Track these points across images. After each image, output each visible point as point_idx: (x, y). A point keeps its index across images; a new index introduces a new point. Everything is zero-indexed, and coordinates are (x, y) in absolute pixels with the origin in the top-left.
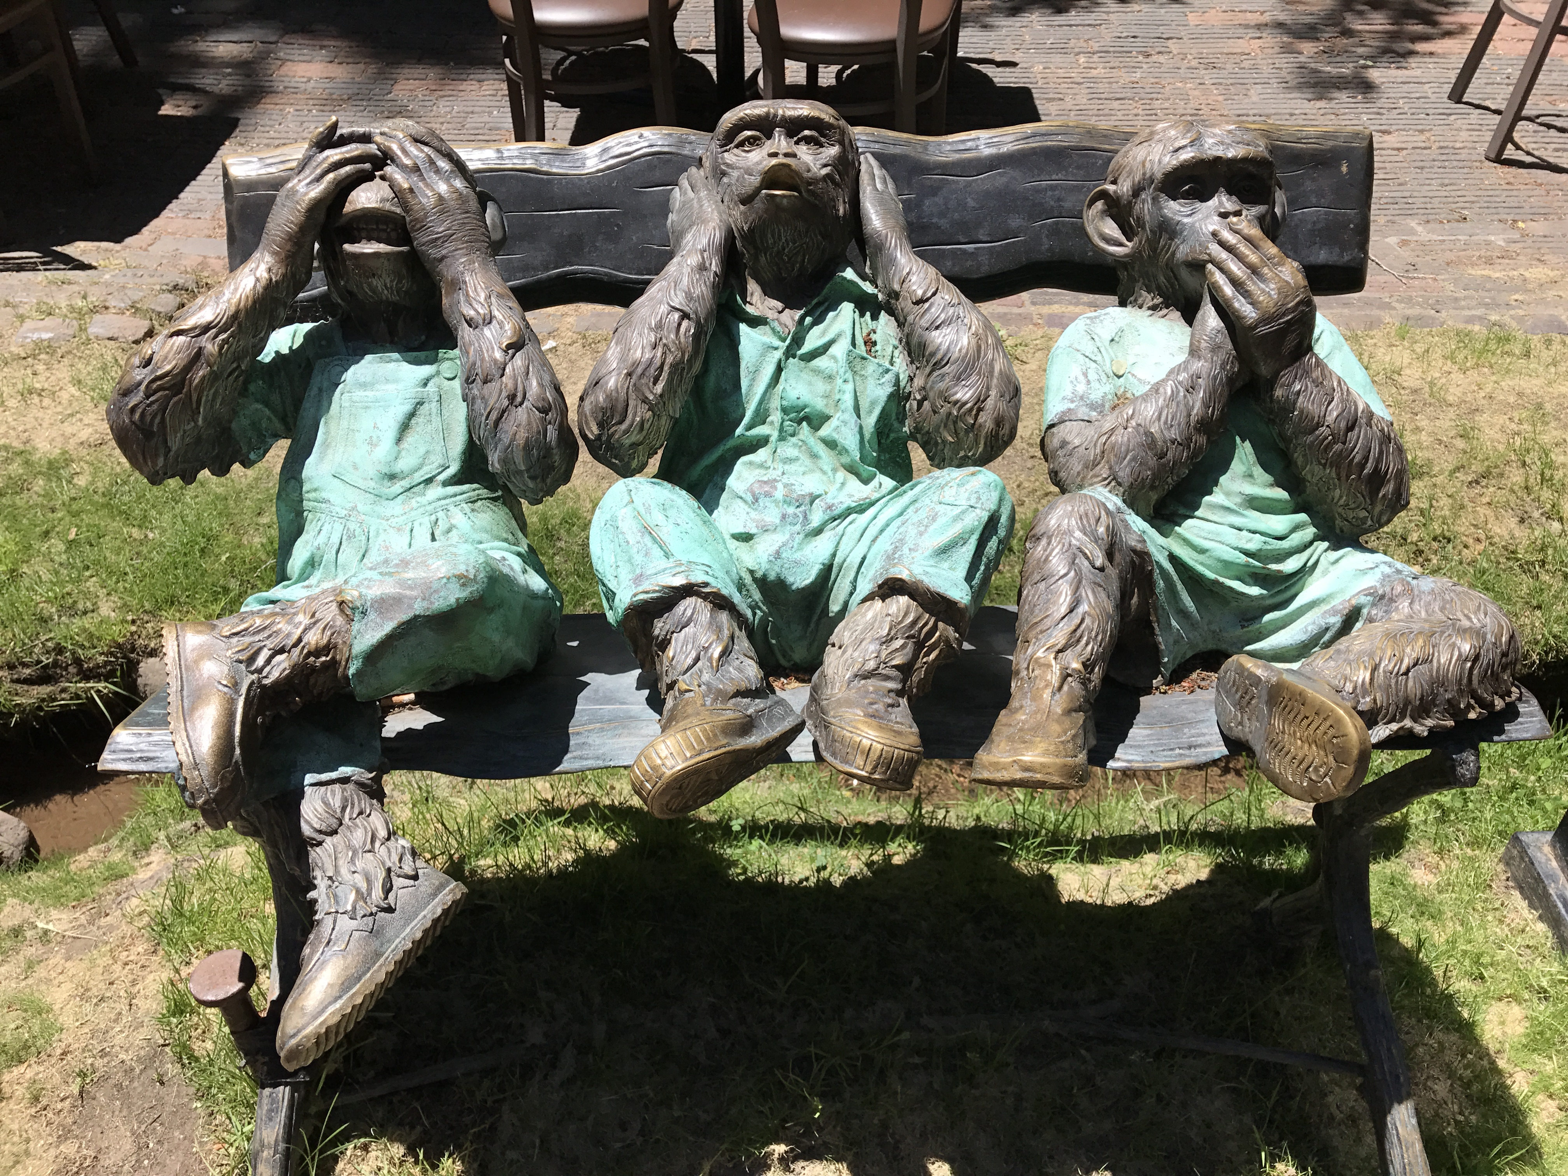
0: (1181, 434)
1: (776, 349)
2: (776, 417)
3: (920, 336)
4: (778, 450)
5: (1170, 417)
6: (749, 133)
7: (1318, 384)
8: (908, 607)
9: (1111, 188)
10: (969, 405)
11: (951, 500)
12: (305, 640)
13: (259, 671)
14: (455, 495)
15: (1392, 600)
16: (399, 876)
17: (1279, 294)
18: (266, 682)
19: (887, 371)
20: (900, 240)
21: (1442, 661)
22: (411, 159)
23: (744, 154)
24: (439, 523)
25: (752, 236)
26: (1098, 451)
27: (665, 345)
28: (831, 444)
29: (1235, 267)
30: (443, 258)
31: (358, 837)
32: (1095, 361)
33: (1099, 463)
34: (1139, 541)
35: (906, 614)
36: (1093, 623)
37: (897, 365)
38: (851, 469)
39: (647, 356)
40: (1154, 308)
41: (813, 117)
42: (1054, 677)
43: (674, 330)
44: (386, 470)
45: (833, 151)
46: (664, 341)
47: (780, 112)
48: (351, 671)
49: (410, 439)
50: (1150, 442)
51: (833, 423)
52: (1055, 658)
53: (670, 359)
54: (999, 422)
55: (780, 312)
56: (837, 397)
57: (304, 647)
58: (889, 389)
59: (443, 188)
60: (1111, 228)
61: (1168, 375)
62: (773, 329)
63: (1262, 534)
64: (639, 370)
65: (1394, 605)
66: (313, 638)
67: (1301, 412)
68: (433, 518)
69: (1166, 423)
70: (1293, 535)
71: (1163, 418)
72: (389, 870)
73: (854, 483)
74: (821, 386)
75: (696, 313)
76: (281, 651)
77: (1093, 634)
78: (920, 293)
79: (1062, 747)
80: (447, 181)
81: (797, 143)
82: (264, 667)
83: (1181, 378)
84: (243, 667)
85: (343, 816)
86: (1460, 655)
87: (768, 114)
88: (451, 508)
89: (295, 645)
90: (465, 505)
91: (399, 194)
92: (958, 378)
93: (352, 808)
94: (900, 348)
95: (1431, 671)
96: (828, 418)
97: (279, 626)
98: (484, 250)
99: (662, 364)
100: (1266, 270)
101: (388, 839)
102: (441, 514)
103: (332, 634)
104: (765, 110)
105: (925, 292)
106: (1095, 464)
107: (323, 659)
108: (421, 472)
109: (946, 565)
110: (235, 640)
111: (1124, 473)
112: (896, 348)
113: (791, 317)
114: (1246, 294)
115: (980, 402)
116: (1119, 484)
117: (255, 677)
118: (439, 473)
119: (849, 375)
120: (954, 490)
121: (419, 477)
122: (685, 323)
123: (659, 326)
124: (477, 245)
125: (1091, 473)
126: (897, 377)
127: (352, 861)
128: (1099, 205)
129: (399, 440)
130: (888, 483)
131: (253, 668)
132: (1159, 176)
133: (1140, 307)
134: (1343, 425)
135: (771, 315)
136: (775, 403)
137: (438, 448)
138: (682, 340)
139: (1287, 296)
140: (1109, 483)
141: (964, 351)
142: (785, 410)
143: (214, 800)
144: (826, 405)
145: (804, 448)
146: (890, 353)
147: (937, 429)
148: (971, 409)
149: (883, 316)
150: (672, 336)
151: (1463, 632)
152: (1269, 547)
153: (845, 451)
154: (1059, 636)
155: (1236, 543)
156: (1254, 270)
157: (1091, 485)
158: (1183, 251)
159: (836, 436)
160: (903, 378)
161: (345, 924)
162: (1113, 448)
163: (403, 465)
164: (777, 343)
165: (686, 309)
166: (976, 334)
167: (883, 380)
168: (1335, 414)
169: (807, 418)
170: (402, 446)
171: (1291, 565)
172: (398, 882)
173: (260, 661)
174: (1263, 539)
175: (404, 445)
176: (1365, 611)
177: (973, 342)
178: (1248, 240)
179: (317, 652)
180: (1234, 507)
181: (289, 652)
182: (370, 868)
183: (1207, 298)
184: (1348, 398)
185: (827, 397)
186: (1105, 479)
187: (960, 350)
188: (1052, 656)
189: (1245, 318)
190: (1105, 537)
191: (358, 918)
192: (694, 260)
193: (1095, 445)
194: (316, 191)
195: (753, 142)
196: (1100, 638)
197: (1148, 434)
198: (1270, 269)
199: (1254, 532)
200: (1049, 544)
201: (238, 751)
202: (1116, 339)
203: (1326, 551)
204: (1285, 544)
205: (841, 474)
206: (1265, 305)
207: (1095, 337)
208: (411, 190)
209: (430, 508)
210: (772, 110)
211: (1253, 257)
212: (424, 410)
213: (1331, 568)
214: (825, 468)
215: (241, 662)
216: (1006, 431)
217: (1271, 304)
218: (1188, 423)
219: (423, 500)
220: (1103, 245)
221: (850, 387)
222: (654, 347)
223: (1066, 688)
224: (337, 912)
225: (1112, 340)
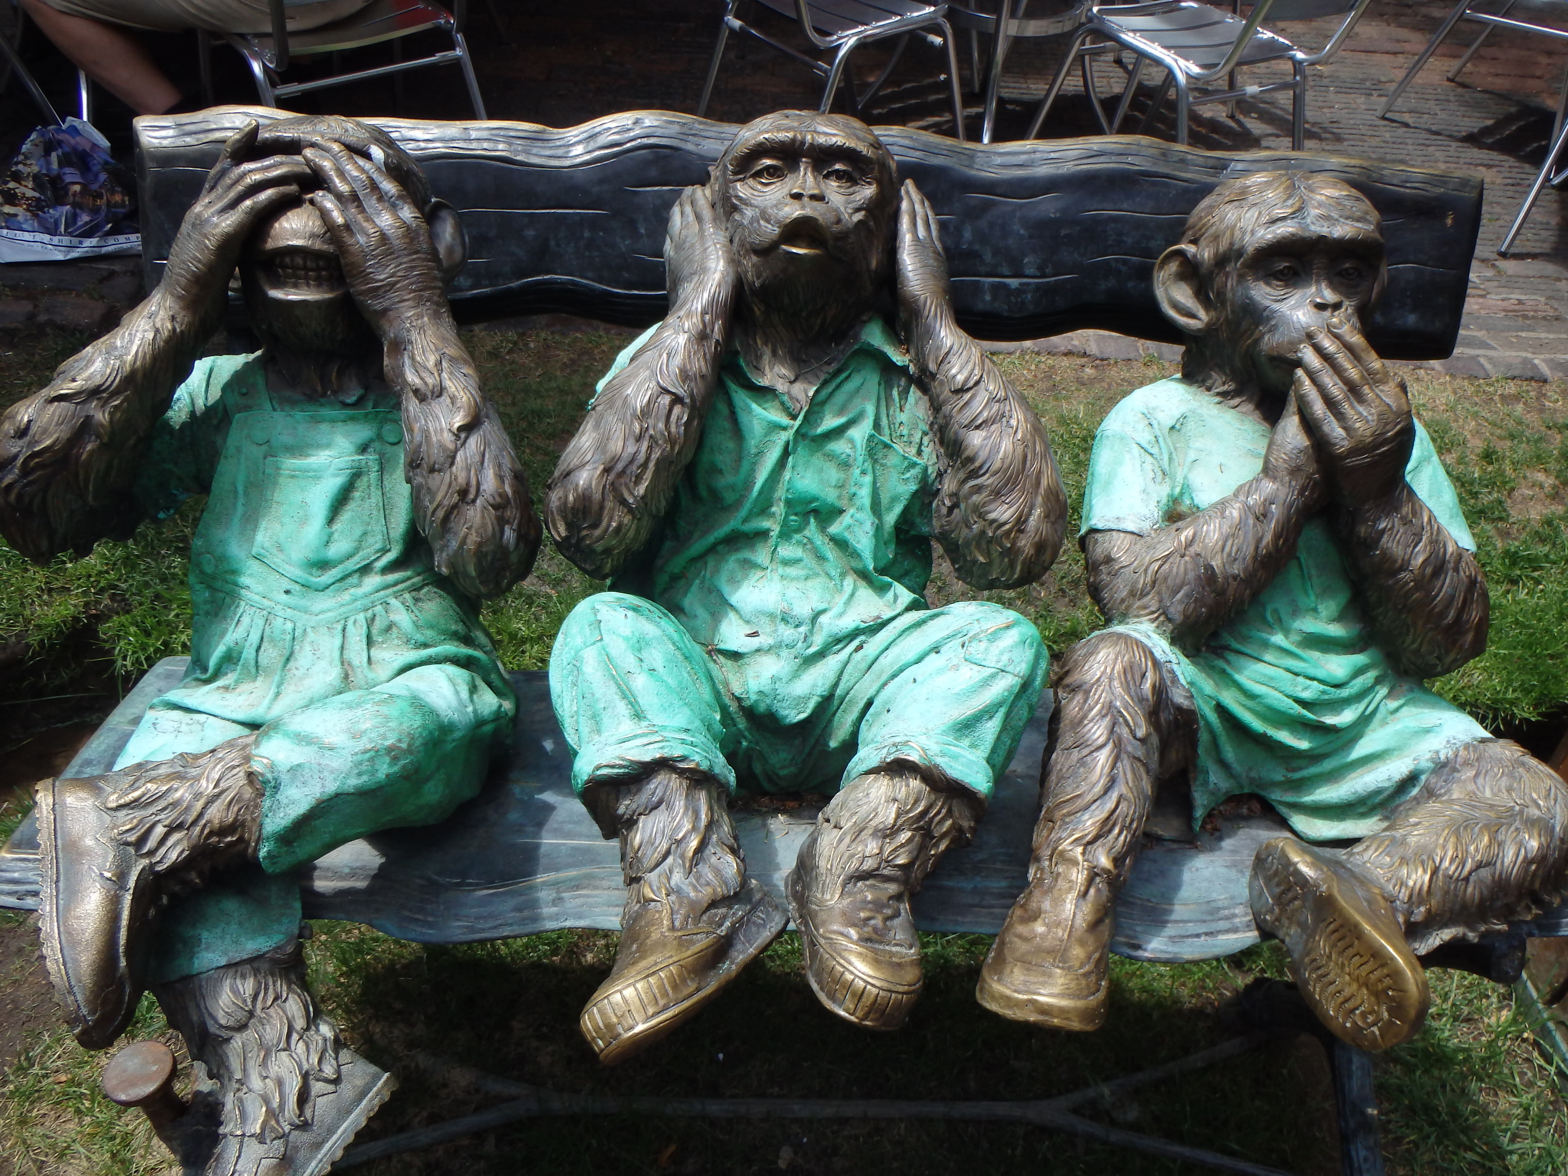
0: (1245, 569)
1: (785, 429)
2: (779, 509)
3: (956, 433)
4: (779, 549)
5: (1234, 549)
6: (768, 162)
7: (1406, 522)
8: (920, 792)
9: (1191, 249)
10: (1007, 527)
11: (979, 657)
12: (206, 817)
13: (151, 853)
14: (395, 584)
15: (1455, 770)
16: (318, 1080)
17: (1379, 420)
18: (159, 868)
19: (913, 465)
20: (941, 307)
21: (1506, 864)
22: (349, 183)
23: (759, 187)
24: (378, 619)
25: (766, 293)
26: (1148, 579)
27: (651, 437)
28: (841, 544)
29: (1330, 381)
30: (385, 311)
31: (274, 1030)
32: (1151, 454)
33: (1148, 593)
34: (1187, 698)
35: (916, 801)
36: (1129, 808)
37: (925, 455)
38: (863, 575)
39: (631, 449)
40: (1224, 395)
41: (848, 148)
42: (1079, 876)
43: (663, 419)
44: (312, 556)
45: (868, 191)
46: (651, 432)
47: (809, 137)
48: (262, 853)
49: (346, 516)
50: (1209, 576)
51: (846, 519)
52: (1083, 854)
53: (656, 455)
54: (1040, 547)
55: (791, 382)
56: (853, 490)
57: (205, 826)
58: (913, 487)
59: (385, 220)
60: (1183, 294)
61: (1236, 495)
62: (783, 403)
63: (1321, 681)
64: (620, 466)
65: (1456, 775)
66: (216, 814)
67: (1384, 553)
68: (369, 614)
69: (1229, 555)
70: (1354, 682)
71: (1227, 550)
72: (305, 1076)
73: (865, 593)
74: (833, 474)
75: (692, 396)
76: (180, 827)
77: (1128, 820)
78: (960, 378)
79: (1084, 982)
80: (393, 207)
81: (826, 177)
82: (157, 849)
83: (1251, 501)
84: (131, 850)
85: (254, 1006)
86: (1526, 857)
87: (794, 140)
88: (393, 601)
89: (194, 823)
90: (407, 596)
91: (331, 231)
92: (997, 494)
93: (266, 994)
94: (931, 435)
95: (1493, 876)
96: (841, 512)
97: (178, 795)
98: (436, 298)
99: (648, 459)
100: (1366, 389)
101: (308, 1029)
102: (379, 609)
103: (240, 810)
104: (790, 135)
105: (967, 380)
106: (1143, 595)
107: (229, 839)
108: (356, 558)
109: (966, 742)
110: (122, 813)
111: (1176, 610)
112: (925, 433)
113: (805, 391)
114: (1340, 416)
115: (1020, 522)
116: (1169, 620)
117: (145, 862)
118: (378, 558)
119: (868, 466)
120: (983, 645)
121: (352, 564)
122: (677, 410)
123: (646, 412)
124: (427, 294)
125: (1138, 603)
126: (926, 469)
127: (264, 1064)
128: (1173, 267)
129: (331, 520)
130: (906, 596)
131: (145, 850)
132: (1250, 249)
133: (1209, 389)
134: (1429, 571)
135: (781, 386)
136: (781, 493)
137: (378, 527)
138: (673, 429)
139: (1386, 424)
140: (1157, 618)
141: (1008, 461)
142: (789, 503)
143: (94, 1027)
144: (839, 497)
145: (809, 546)
146: (918, 440)
147: (967, 543)
148: (1009, 532)
149: (914, 393)
150: (661, 425)
151: (1531, 823)
152: (1326, 697)
153: (855, 554)
154: (1089, 823)
155: (1290, 690)
156: (1353, 389)
157: (1138, 616)
158: (1270, 342)
159: (847, 535)
160: (932, 472)
161: (254, 1150)
162: (1166, 579)
163: (335, 550)
164: (785, 420)
165: (680, 392)
166: (1023, 440)
167: (908, 475)
168: (1420, 560)
169: (815, 512)
170: (335, 527)
171: (1346, 717)
172: (317, 1087)
173: (151, 844)
174: (1322, 687)
175: (337, 526)
176: (1423, 778)
177: (1020, 449)
178: (1349, 348)
179: (223, 831)
180: (1293, 648)
181: (188, 829)
182: (284, 1073)
183: (1292, 407)
184: (1438, 539)
185: (841, 486)
186: (1153, 613)
187: (1003, 460)
188: (1080, 849)
189: (1335, 445)
190: (1150, 697)
191: (268, 1141)
192: (692, 324)
193: (1146, 571)
194: (228, 222)
195: (774, 173)
196: (1135, 825)
197: (1209, 568)
198: (1371, 388)
199: (1312, 679)
200: (1085, 701)
201: (123, 963)
202: (1177, 426)
203: (1385, 697)
204: (1345, 693)
205: (849, 582)
206: (1360, 432)
207: (1155, 423)
208: (347, 227)
209: (367, 602)
210: (799, 137)
211: (1353, 373)
212: (361, 483)
213: (1391, 717)
214: (833, 573)
215: (128, 844)
216: (1047, 557)
217: (1368, 433)
218: (1255, 558)
219: (360, 591)
220: (1172, 313)
221: (868, 479)
222: (639, 439)
223: (1092, 891)
224: (243, 1135)
225: (1173, 428)
